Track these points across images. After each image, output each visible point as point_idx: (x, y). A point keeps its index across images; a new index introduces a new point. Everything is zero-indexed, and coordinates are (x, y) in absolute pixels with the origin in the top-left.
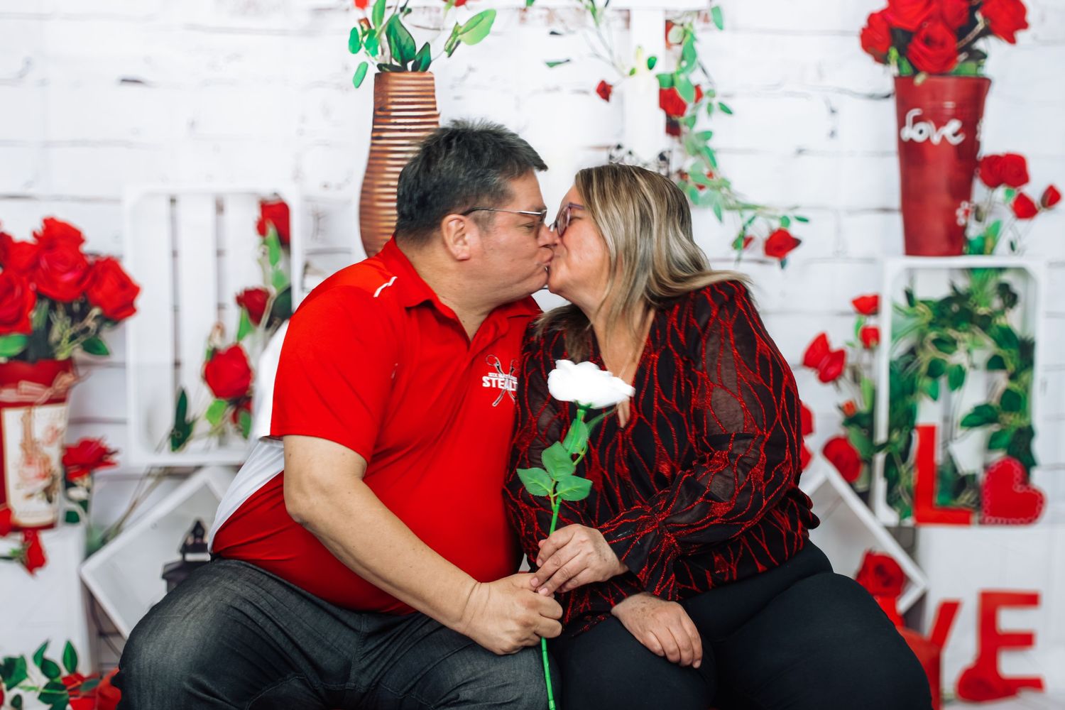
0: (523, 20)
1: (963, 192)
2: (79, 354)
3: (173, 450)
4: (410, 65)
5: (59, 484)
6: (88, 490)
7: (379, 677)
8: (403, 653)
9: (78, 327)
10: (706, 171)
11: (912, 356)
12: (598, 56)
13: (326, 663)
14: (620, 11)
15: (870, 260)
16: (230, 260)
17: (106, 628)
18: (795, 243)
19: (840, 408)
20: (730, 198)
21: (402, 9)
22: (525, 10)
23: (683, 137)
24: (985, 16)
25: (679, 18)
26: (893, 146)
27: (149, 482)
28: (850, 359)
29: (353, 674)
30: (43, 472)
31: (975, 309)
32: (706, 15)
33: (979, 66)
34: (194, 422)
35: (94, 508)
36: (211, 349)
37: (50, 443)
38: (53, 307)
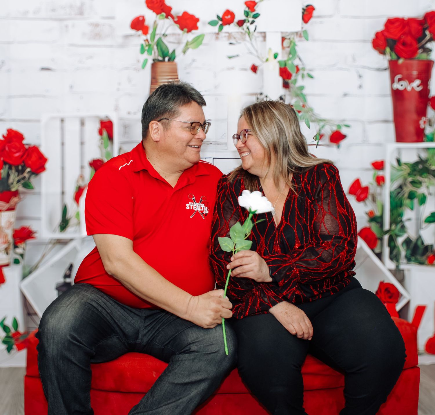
0: (217, 38)
1: (422, 113)
2: (21, 189)
3: (61, 231)
4: (167, 59)
5: (12, 247)
6: (24, 249)
7: (152, 338)
8: (163, 327)
9: (21, 176)
10: (301, 104)
11: (400, 189)
12: (251, 53)
13: (127, 330)
14: (261, 33)
15: (379, 145)
16: (87, 146)
17: (31, 312)
18: (343, 137)
19: (367, 214)
20: (313, 117)
21: (163, 35)
22: (218, 34)
23: (291, 89)
24: (430, 32)
25: (288, 36)
26: (389, 92)
27: (50, 246)
28: (371, 191)
29: (140, 337)
30: (4, 241)
31: (430, 167)
32: (300, 34)
33: (428, 55)
34: (70, 219)
35: (26, 257)
36: (78, 187)
37: (8, 228)
38: (10, 168)
